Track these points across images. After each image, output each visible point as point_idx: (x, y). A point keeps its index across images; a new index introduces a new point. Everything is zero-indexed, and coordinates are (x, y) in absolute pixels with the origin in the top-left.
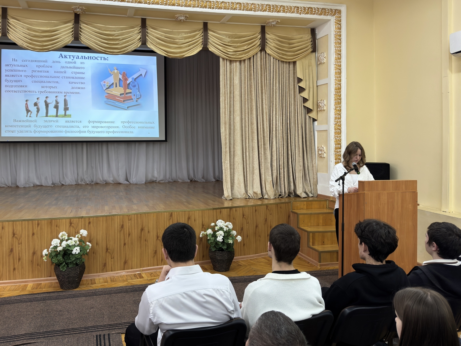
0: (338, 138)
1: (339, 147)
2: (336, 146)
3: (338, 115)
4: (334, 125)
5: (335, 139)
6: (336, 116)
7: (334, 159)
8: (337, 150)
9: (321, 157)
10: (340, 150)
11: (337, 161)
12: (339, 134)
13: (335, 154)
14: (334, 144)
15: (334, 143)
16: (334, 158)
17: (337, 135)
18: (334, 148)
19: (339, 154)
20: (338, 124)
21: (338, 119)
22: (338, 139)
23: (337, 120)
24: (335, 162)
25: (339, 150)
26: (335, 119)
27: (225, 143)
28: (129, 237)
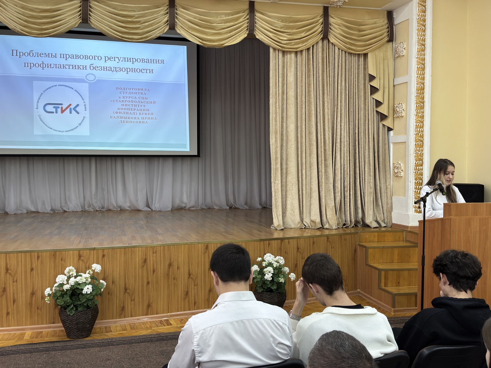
0: (419, 151)
1: (420, 163)
2: (417, 163)
3: (420, 123)
4: (415, 136)
5: (416, 153)
6: (417, 125)
7: (414, 179)
8: (418, 168)
9: (397, 176)
10: (422, 167)
11: (417, 182)
12: (420, 148)
13: (416, 172)
14: (414, 160)
15: (414, 158)
16: (414, 177)
17: (418, 149)
18: (414, 165)
19: (420, 172)
20: (419, 134)
21: (420, 128)
22: (419, 153)
23: (418, 129)
24: (415, 182)
25: (420, 168)
26: (416, 128)
27: (276, 157)
28: (153, 274)
